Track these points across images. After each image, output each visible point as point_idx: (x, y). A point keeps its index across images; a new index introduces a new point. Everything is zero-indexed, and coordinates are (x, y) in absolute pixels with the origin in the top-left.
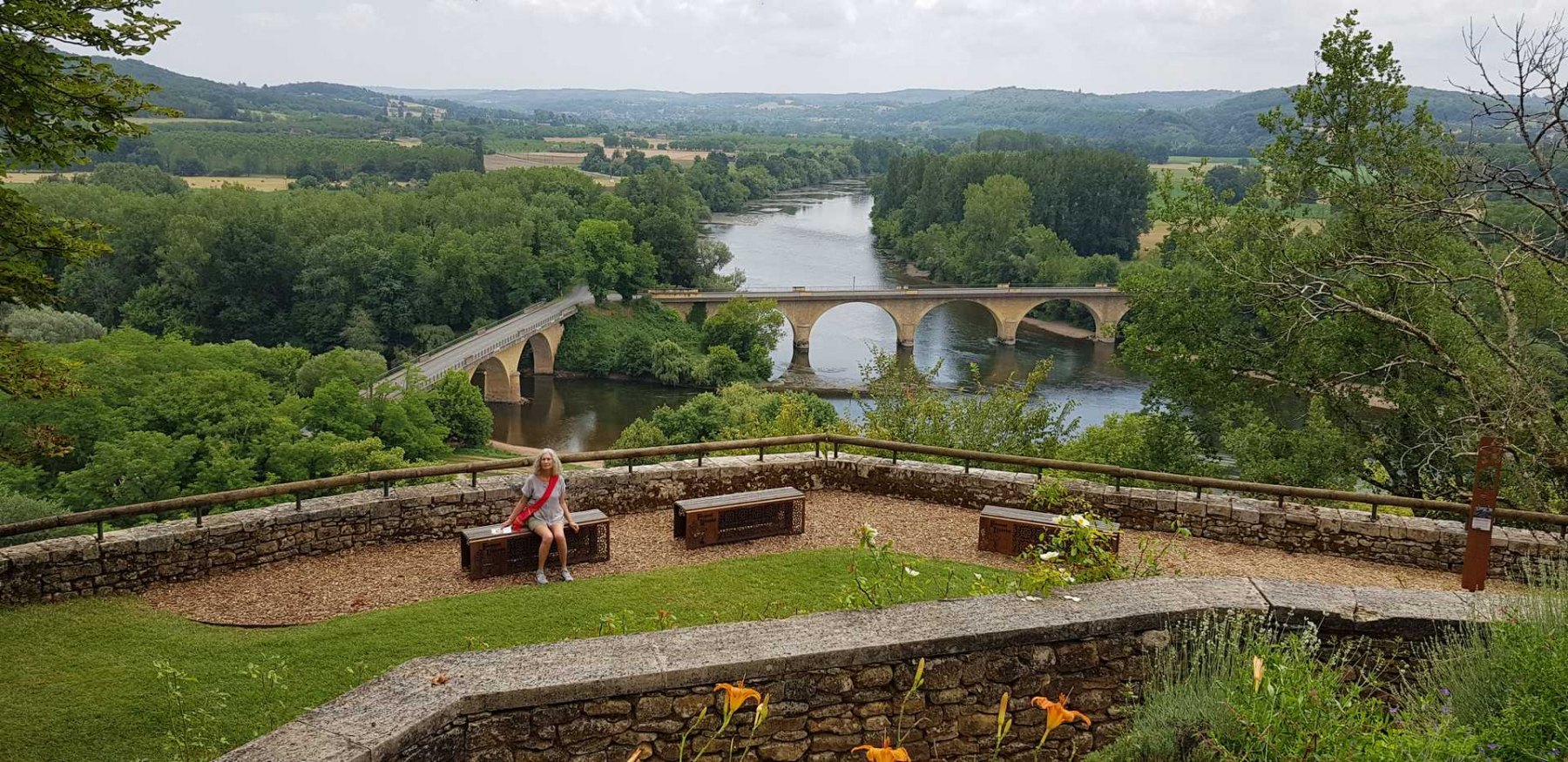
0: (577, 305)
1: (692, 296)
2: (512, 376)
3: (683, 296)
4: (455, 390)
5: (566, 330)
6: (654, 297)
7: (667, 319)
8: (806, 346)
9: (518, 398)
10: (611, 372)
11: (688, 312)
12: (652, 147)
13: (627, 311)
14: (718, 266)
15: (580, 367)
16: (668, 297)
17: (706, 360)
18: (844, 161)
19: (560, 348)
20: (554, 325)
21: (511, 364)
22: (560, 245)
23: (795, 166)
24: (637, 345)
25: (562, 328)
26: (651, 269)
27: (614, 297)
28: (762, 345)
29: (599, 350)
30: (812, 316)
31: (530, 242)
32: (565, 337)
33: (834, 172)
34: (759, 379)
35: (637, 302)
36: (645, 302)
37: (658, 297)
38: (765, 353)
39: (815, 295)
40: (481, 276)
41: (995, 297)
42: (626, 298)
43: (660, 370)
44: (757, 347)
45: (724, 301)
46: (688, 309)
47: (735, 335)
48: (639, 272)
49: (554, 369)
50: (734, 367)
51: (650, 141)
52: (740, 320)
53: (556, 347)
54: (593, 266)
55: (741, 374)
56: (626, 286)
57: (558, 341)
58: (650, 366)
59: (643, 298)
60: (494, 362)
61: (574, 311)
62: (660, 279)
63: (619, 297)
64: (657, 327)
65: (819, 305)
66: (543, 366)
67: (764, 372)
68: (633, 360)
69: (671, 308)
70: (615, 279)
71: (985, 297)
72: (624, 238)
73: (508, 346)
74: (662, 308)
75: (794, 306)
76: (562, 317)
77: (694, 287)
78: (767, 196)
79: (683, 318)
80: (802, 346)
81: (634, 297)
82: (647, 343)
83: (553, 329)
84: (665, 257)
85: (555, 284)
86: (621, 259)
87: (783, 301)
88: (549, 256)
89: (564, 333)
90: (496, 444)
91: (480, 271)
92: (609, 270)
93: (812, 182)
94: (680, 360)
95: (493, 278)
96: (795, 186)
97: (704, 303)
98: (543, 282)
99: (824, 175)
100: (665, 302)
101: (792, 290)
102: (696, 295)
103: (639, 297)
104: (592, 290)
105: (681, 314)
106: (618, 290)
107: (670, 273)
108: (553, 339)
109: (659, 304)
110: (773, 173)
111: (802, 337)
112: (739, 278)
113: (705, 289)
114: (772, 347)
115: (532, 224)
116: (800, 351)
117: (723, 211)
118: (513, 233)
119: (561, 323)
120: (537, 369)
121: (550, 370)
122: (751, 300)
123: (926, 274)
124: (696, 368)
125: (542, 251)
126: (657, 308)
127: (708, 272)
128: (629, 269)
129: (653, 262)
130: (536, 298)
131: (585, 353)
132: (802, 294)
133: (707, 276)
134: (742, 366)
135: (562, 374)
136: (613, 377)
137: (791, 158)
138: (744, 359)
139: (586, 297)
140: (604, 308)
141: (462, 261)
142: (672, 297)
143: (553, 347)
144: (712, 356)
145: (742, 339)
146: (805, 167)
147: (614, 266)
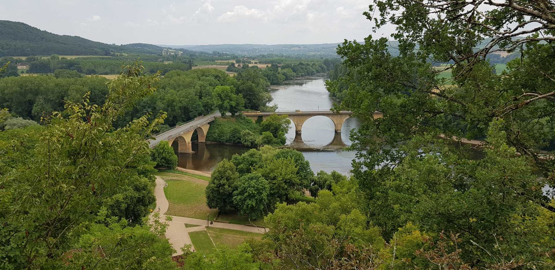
0: (214, 117)
1: (257, 114)
2: (189, 143)
3: (254, 114)
4: (163, 148)
6: (243, 114)
7: (248, 122)
8: (300, 132)
9: (191, 151)
10: (226, 141)
11: (256, 120)
12: (253, 63)
13: (233, 119)
14: (268, 103)
15: (215, 140)
16: (249, 114)
17: (261, 137)
18: (320, 67)
19: (208, 133)
20: (206, 124)
21: (188, 139)
22: (209, 95)
23: (302, 69)
24: (236, 131)
25: (209, 126)
26: (242, 104)
27: (228, 114)
28: (282, 132)
29: (222, 133)
30: (302, 121)
31: (198, 94)
32: (210, 129)
33: (317, 70)
34: (281, 144)
35: (237, 116)
36: (240, 116)
37: (245, 114)
38: (284, 135)
39: (303, 113)
40: (180, 107)
42: (233, 115)
43: (244, 141)
44: (280, 132)
45: (268, 116)
46: (256, 118)
47: (272, 128)
48: (238, 104)
49: (206, 140)
50: (271, 140)
51: (252, 61)
52: (274, 122)
54: (220, 103)
55: (274, 142)
56: (233, 110)
57: (207, 130)
58: (240, 139)
59: (239, 115)
60: (181, 137)
61: (213, 119)
62: (246, 107)
63: (230, 114)
64: (244, 125)
65: (305, 117)
66: (202, 139)
67: (283, 142)
68: (234, 137)
69: (250, 118)
70: (228, 107)
72: (232, 92)
73: (187, 132)
74: (246, 118)
75: (296, 117)
76: (208, 121)
77: (259, 110)
78: (292, 79)
79: (254, 122)
80: (299, 132)
81: (236, 114)
82: (239, 131)
83: (205, 126)
84: (248, 99)
85: (207, 109)
86: (231, 100)
87: (291, 115)
88: (205, 99)
89: (210, 127)
90: (179, 168)
91: (180, 105)
92: (226, 104)
93: (308, 74)
94: (252, 137)
95: (185, 107)
96: (302, 76)
97: (262, 116)
98: (203, 108)
99: (313, 72)
100: (247, 116)
101: (295, 111)
102: (259, 113)
104: (221, 111)
105: (254, 120)
106: (230, 112)
107: (250, 105)
108: (205, 129)
109: (245, 116)
110: (294, 71)
111: (298, 129)
112: (276, 107)
113: (263, 111)
114: (287, 132)
115: (199, 88)
116: (298, 134)
117: (275, 84)
118: (192, 91)
119: (208, 123)
120: (199, 141)
121: (204, 141)
122: (279, 115)
124: (257, 140)
125: (203, 98)
126: (244, 118)
128: (233, 103)
129: (243, 101)
130: (200, 114)
131: (217, 135)
132: (298, 113)
133: (264, 106)
134: (275, 140)
135: (209, 143)
136: (227, 143)
137: (301, 66)
138: (276, 137)
139: (218, 114)
140: (224, 118)
141: (173, 101)
142: (250, 114)
143: (205, 133)
144: (263, 136)
145: (275, 129)
146: (306, 69)
147: (228, 103)
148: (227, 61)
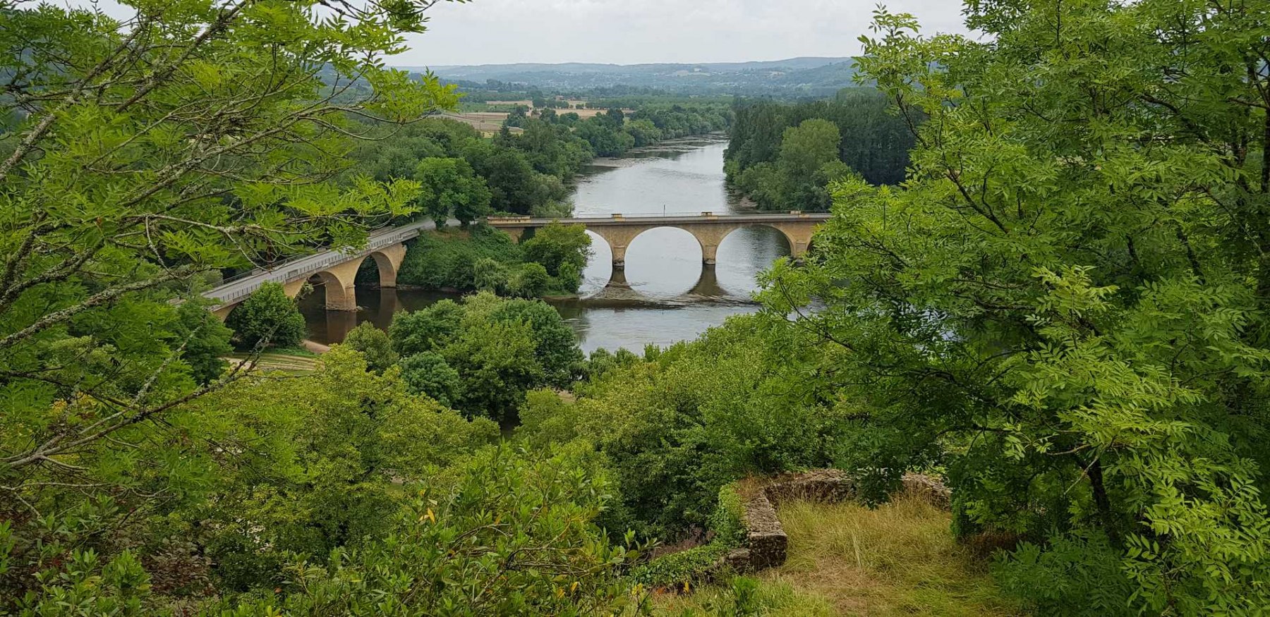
0: (418, 230)
1: (522, 222)
2: (348, 288)
3: (514, 222)
4: (266, 299)
5: (409, 249)
6: (489, 222)
7: (498, 241)
8: (622, 264)
9: (353, 306)
10: (442, 285)
11: (520, 235)
12: (572, 107)
13: (465, 235)
15: (418, 281)
16: (501, 222)
17: (519, 275)
18: (724, 115)
19: (402, 265)
20: (396, 245)
21: (347, 278)
23: (678, 119)
24: (464, 262)
25: (405, 248)
26: (486, 199)
27: (453, 222)
28: (571, 262)
29: (433, 266)
30: (627, 239)
32: (407, 256)
33: (714, 124)
34: (565, 291)
35: (474, 226)
36: (480, 227)
37: (493, 222)
38: (575, 269)
39: (630, 220)
41: (787, 222)
42: (464, 226)
43: (480, 284)
44: (566, 264)
46: (520, 233)
47: (547, 254)
48: (475, 200)
49: (397, 283)
50: (542, 281)
51: (570, 103)
52: (552, 241)
53: (399, 265)
54: (432, 196)
55: (550, 287)
56: (463, 213)
57: (401, 259)
58: (472, 279)
59: (478, 224)
60: (328, 274)
61: (415, 234)
62: (497, 207)
63: (458, 223)
64: (489, 248)
65: (633, 229)
66: (386, 281)
67: (572, 285)
68: (460, 275)
69: (502, 232)
70: (452, 207)
71: (777, 222)
72: (460, 172)
73: (345, 264)
74: (496, 231)
75: (611, 230)
76: (402, 239)
77: (529, 214)
78: (651, 144)
79: (516, 241)
80: (618, 264)
81: (472, 223)
82: (470, 261)
83: (394, 249)
84: (505, 189)
86: (456, 190)
87: (595, 225)
89: (407, 253)
90: (311, 345)
92: (445, 199)
93: (693, 133)
94: (499, 275)
96: (678, 136)
97: (534, 227)
99: (704, 127)
100: (499, 227)
101: (610, 216)
102: (527, 220)
104: (434, 216)
105: (513, 237)
106: (458, 217)
107: (508, 202)
108: (395, 258)
109: (493, 228)
110: (658, 124)
111: (619, 256)
113: (540, 217)
114: (583, 265)
115: (387, 162)
116: (618, 268)
117: (608, 156)
119: (403, 243)
120: (383, 283)
121: (393, 284)
122: (574, 225)
123: (755, 205)
124: (509, 282)
126: (490, 232)
127: (542, 201)
128: (463, 198)
131: (421, 269)
132: (617, 220)
133: (541, 205)
134: (551, 280)
135: (403, 287)
136: (443, 289)
137: (675, 113)
138: (553, 275)
139: (429, 224)
140: (443, 231)
142: (505, 222)
143: (396, 264)
144: (523, 272)
145: (554, 257)
146: (687, 120)
147: (450, 196)
148: (513, 103)
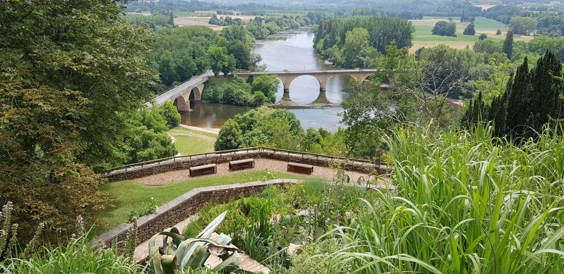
0: (208, 77)
1: (248, 73)
2: (187, 102)
3: (245, 73)
4: (168, 108)
5: (205, 85)
6: (235, 74)
7: (240, 82)
8: (288, 90)
9: (189, 109)
10: (221, 100)
13: (226, 79)
14: (257, 63)
15: (210, 99)
17: (253, 96)
18: (305, 20)
19: (203, 92)
20: (201, 84)
21: (187, 98)
22: (202, 55)
23: (286, 22)
24: (229, 91)
26: (234, 64)
27: (221, 74)
28: (273, 91)
29: (216, 93)
30: (290, 80)
31: (192, 55)
32: (204, 88)
33: (301, 24)
34: (272, 103)
36: (232, 75)
38: (273, 94)
39: (291, 73)
40: (175, 67)
41: (354, 73)
42: (226, 74)
43: (238, 100)
44: (271, 91)
45: (259, 75)
46: (247, 78)
47: (263, 87)
48: (230, 65)
49: (201, 99)
52: (265, 82)
54: (214, 63)
55: (265, 101)
56: (225, 70)
57: (202, 89)
58: (234, 98)
60: (181, 97)
61: (207, 79)
62: (237, 67)
63: (223, 74)
64: (236, 84)
65: (293, 76)
66: (197, 98)
67: (273, 100)
68: (228, 96)
69: (241, 78)
70: (221, 67)
71: (351, 73)
72: (224, 53)
73: (185, 92)
74: (238, 77)
75: (284, 77)
76: (203, 81)
77: (249, 70)
78: (276, 33)
79: (245, 81)
81: (228, 74)
82: (232, 90)
83: (200, 86)
84: (239, 59)
85: (200, 70)
87: (279, 75)
88: (198, 60)
90: (183, 126)
91: (174, 65)
92: (219, 65)
93: (292, 28)
94: (244, 96)
95: (179, 67)
96: (286, 29)
97: (253, 76)
98: (197, 69)
99: (297, 25)
100: (239, 75)
101: (283, 71)
102: (250, 73)
103: (230, 74)
104: (214, 72)
105: (245, 79)
106: (223, 71)
107: (241, 65)
108: (201, 89)
110: (278, 25)
111: (286, 88)
112: (264, 67)
113: (253, 71)
114: (276, 91)
115: (192, 48)
116: (286, 92)
117: (260, 39)
118: (186, 51)
119: (203, 83)
120: (195, 99)
122: (269, 75)
123: (332, 63)
124: (250, 99)
125: (196, 58)
126: (236, 78)
127: (254, 64)
128: (226, 64)
129: (234, 61)
130: (194, 74)
131: (211, 94)
132: (286, 72)
133: (254, 66)
134: (266, 98)
135: (204, 101)
137: (285, 19)
138: (266, 96)
139: (210, 73)
140: (218, 78)
141: (169, 61)
142: (241, 73)
143: (201, 92)
144: (255, 95)
145: (265, 89)
146: (290, 22)
147: (221, 63)
148: (207, 12)
